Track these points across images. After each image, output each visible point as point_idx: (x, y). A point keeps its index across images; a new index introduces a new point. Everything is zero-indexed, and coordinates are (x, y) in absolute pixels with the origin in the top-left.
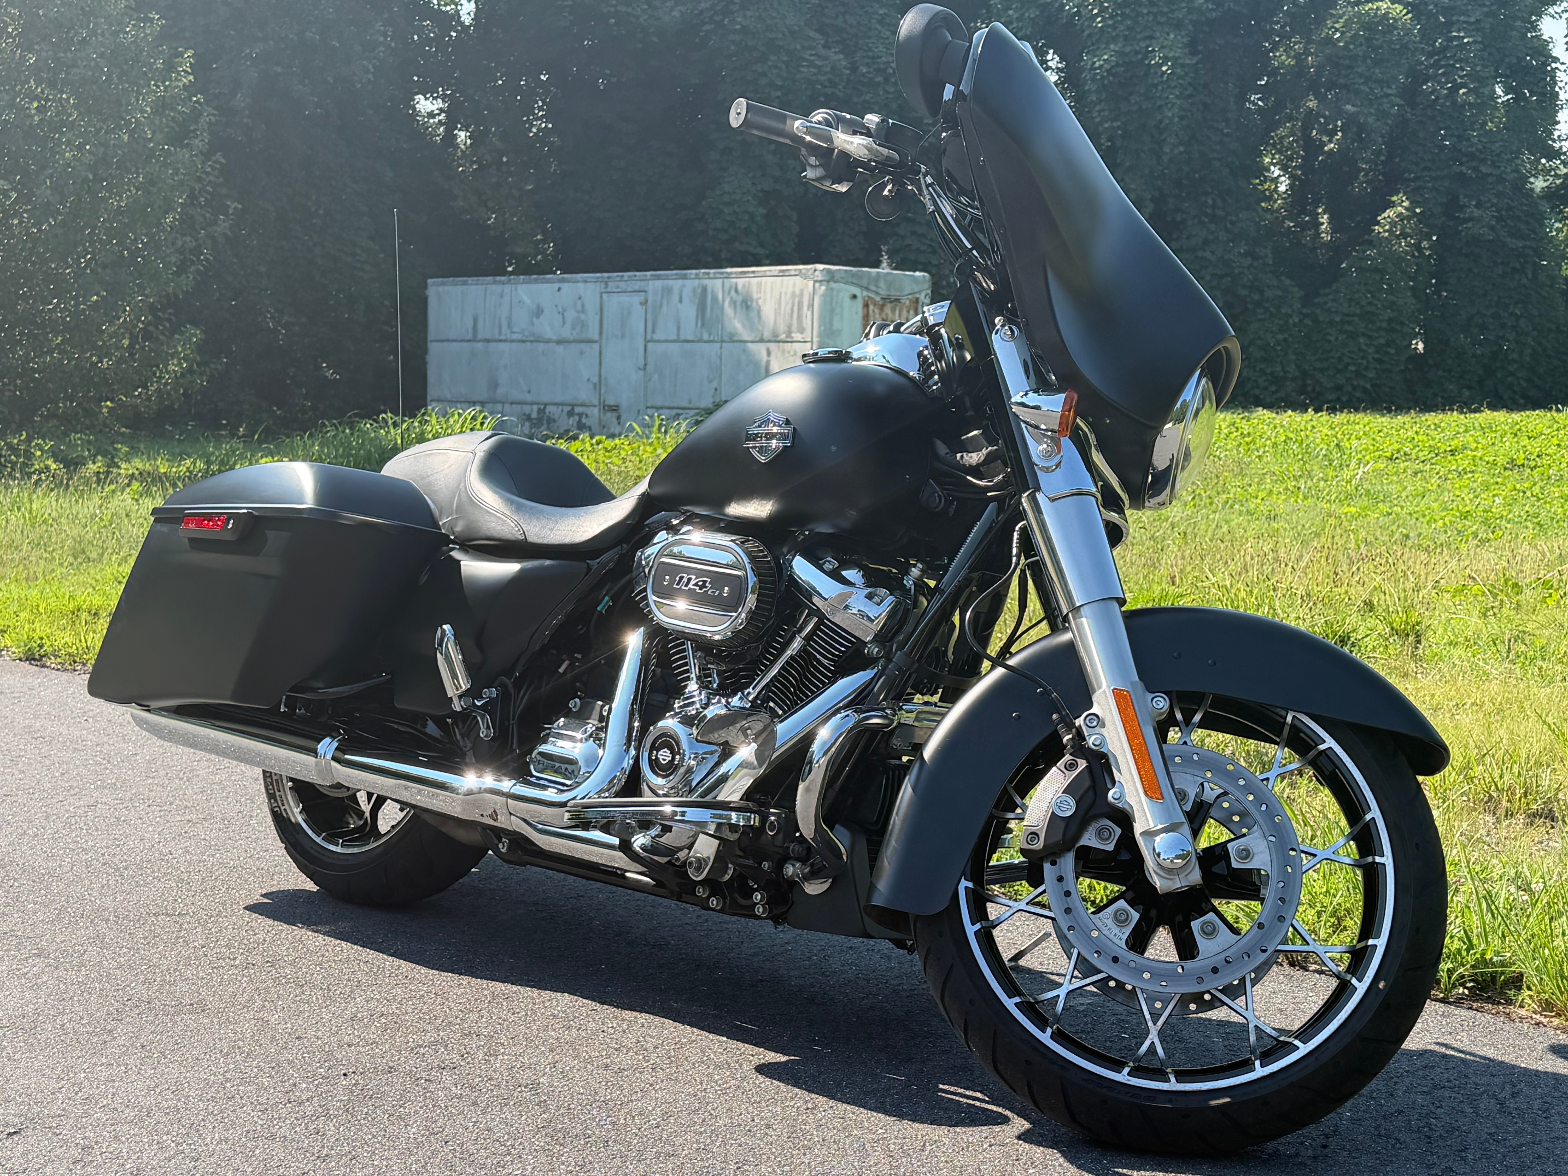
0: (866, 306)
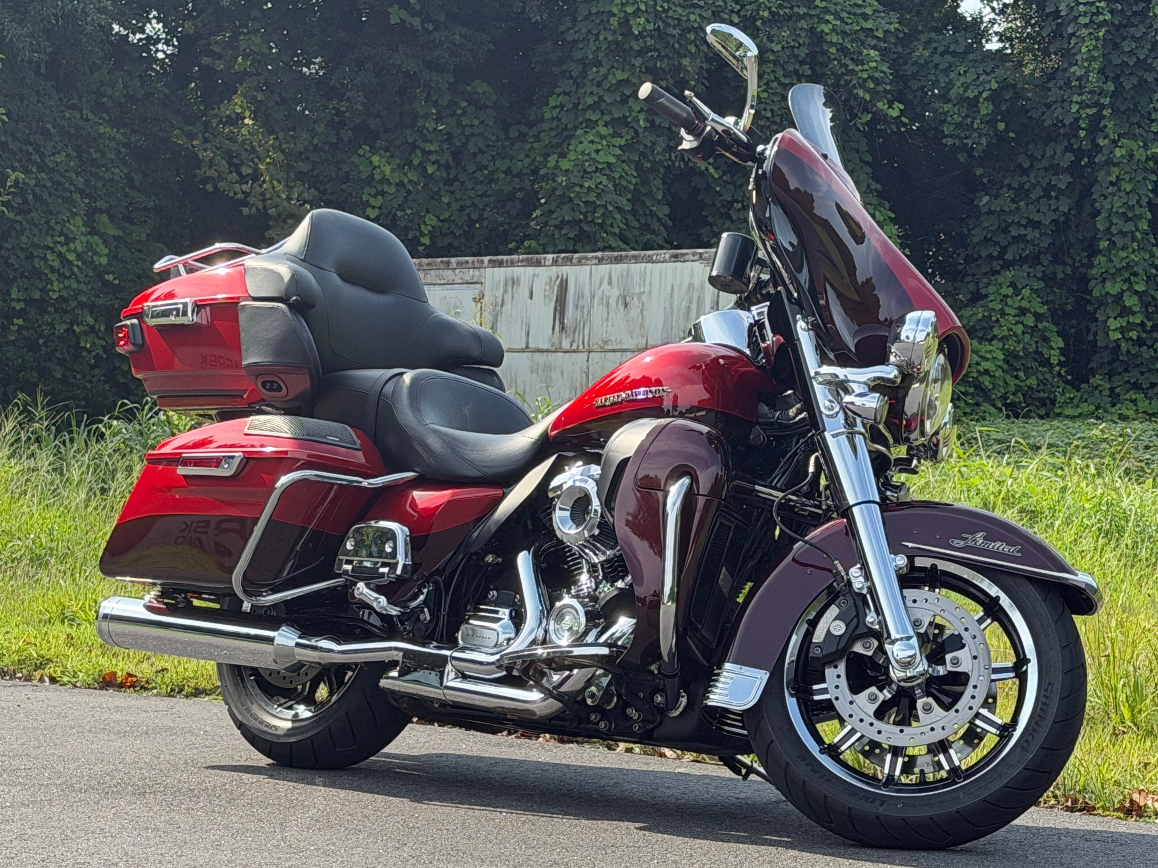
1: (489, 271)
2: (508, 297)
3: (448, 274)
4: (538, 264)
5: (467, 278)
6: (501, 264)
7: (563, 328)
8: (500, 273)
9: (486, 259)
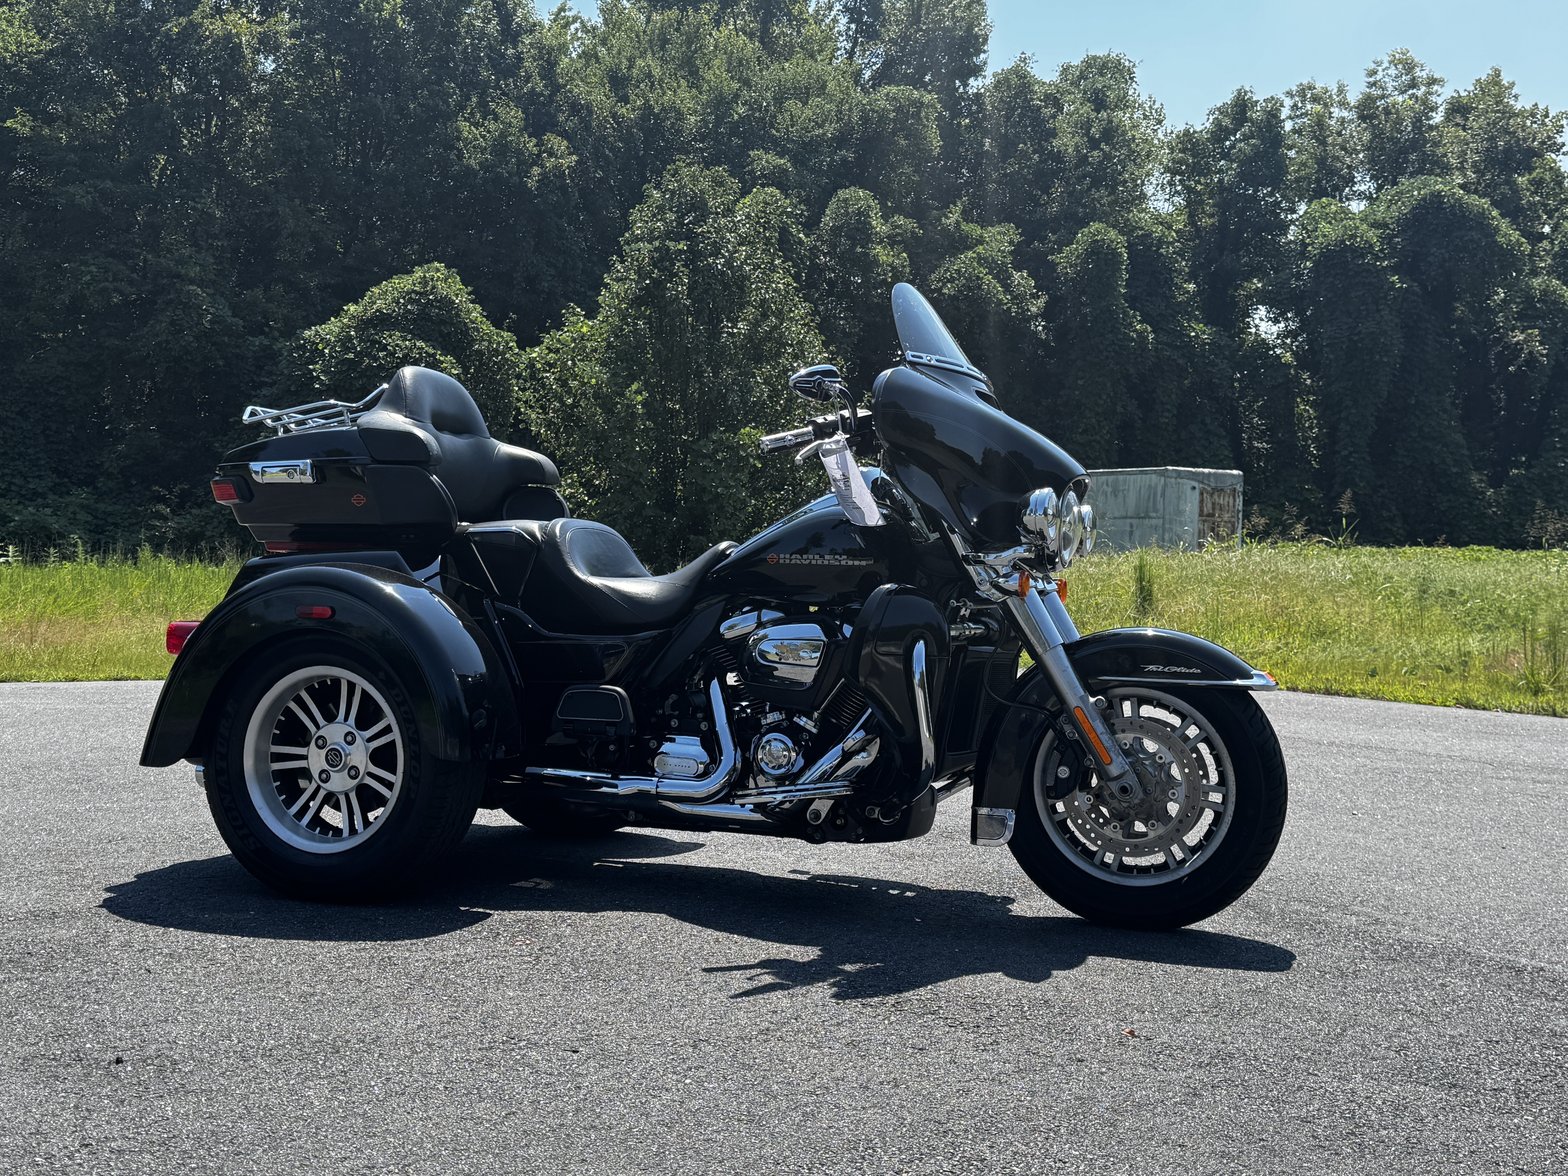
0: (1202, 494)
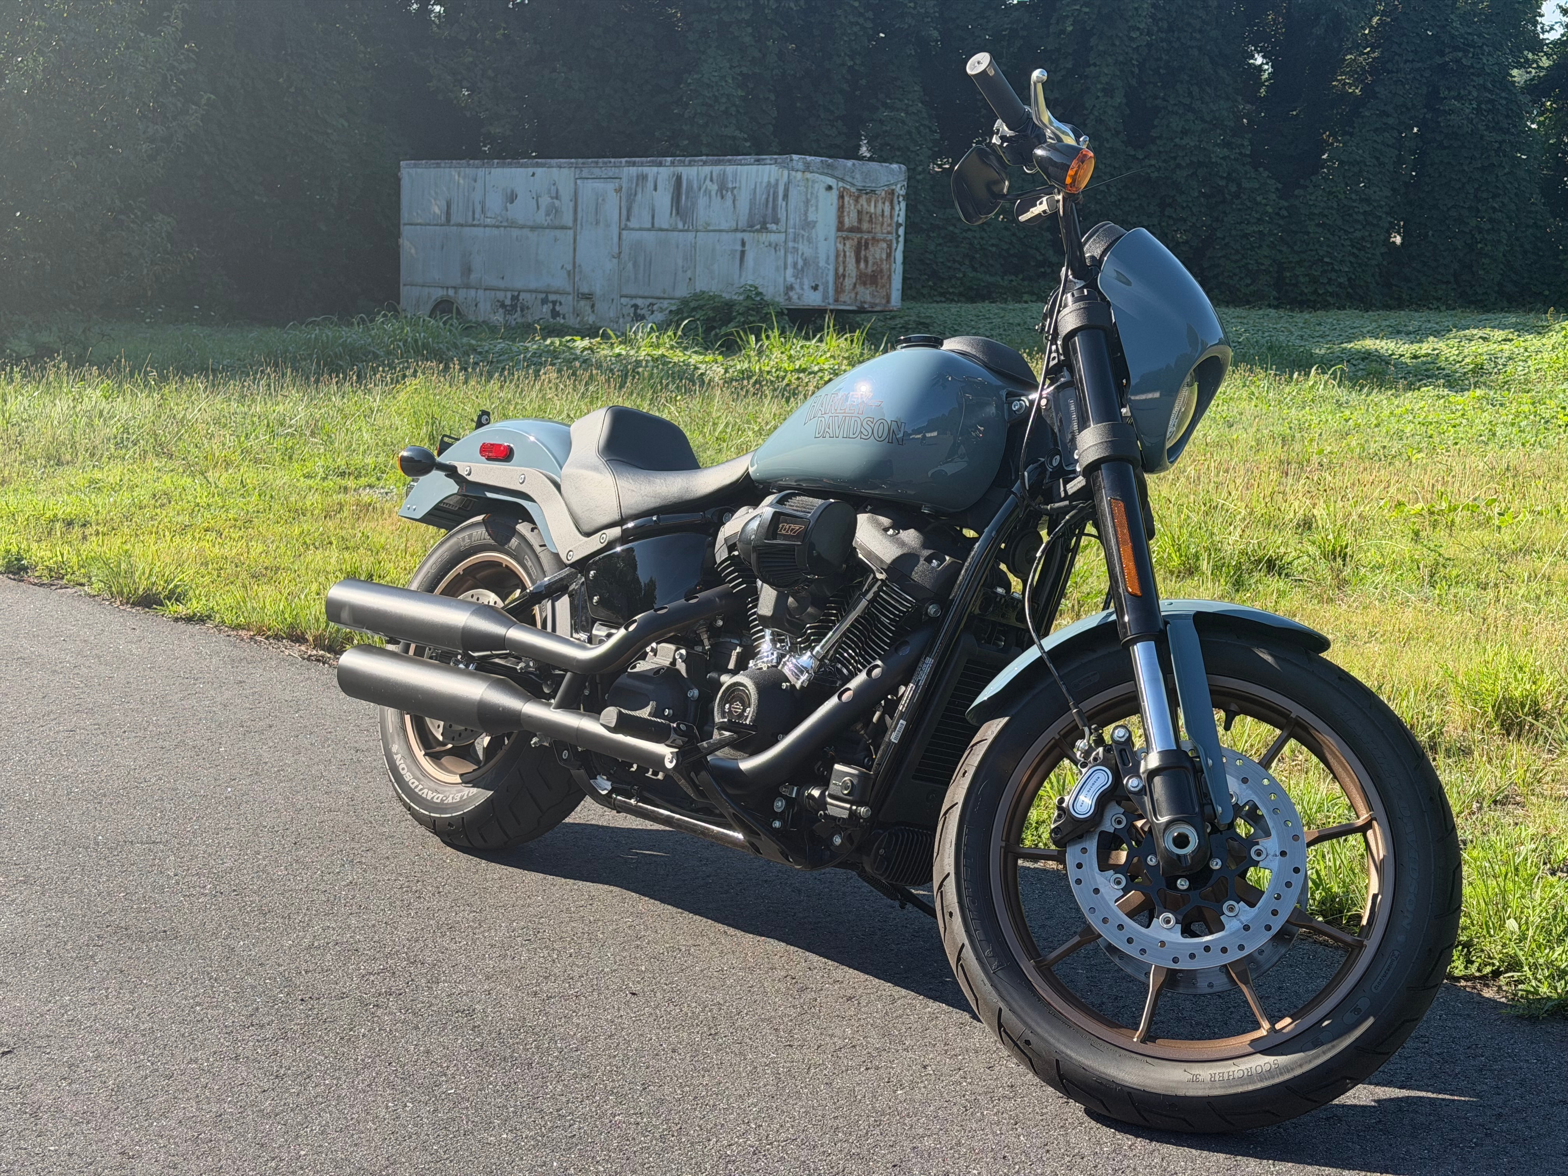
0: (841, 197)
1: (626, 169)
2: (640, 190)
3: (597, 172)
4: (660, 164)
5: (610, 174)
6: (634, 164)
7: (678, 213)
8: (633, 170)
9: (624, 160)
